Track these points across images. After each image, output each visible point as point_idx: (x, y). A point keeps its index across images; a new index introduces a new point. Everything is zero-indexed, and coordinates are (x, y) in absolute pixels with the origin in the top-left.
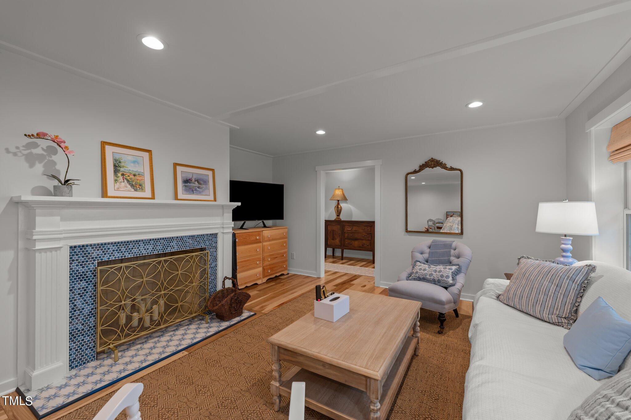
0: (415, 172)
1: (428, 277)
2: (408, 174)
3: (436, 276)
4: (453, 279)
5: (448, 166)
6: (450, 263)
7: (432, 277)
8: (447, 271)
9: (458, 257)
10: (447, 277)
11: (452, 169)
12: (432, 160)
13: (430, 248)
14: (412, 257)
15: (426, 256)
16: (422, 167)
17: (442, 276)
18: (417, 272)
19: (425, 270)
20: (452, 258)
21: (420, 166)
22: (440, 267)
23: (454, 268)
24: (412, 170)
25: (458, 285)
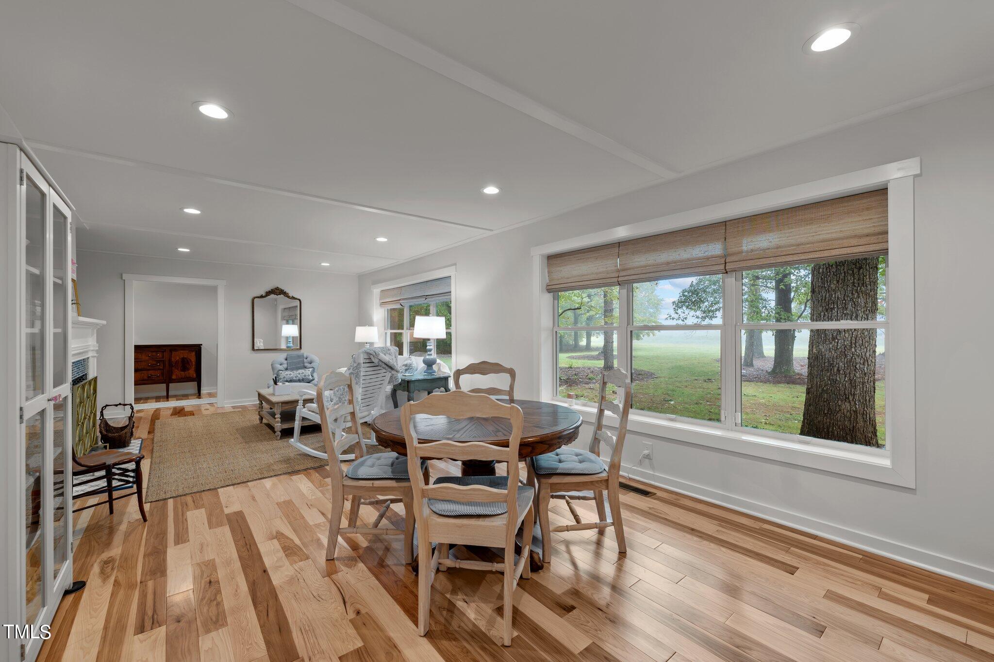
0: (262, 297)
1: (294, 378)
2: (255, 298)
3: (300, 377)
4: (312, 376)
5: (291, 295)
6: (305, 367)
7: (298, 378)
8: (308, 372)
9: (311, 363)
10: (309, 375)
11: (293, 298)
12: (277, 289)
13: (286, 360)
14: (273, 368)
15: (285, 366)
16: (268, 293)
17: (305, 376)
18: (284, 377)
19: (290, 375)
20: (306, 364)
21: (267, 293)
22: (300, 371)
23: (311, 369)
24: (259, 295)
25: (316, 379)
